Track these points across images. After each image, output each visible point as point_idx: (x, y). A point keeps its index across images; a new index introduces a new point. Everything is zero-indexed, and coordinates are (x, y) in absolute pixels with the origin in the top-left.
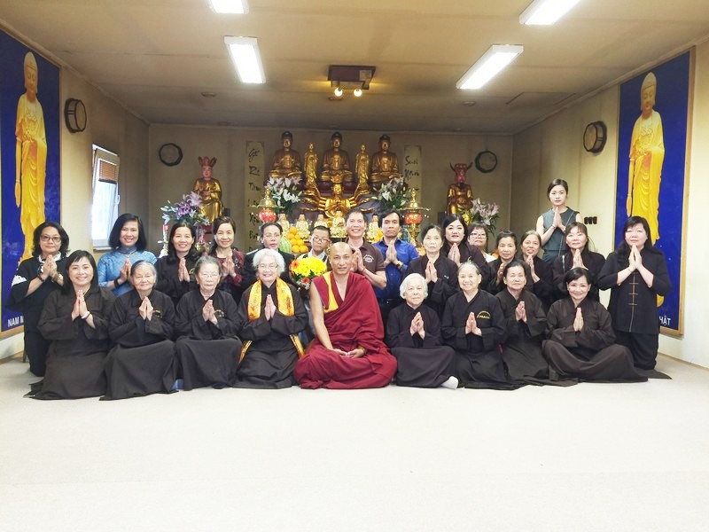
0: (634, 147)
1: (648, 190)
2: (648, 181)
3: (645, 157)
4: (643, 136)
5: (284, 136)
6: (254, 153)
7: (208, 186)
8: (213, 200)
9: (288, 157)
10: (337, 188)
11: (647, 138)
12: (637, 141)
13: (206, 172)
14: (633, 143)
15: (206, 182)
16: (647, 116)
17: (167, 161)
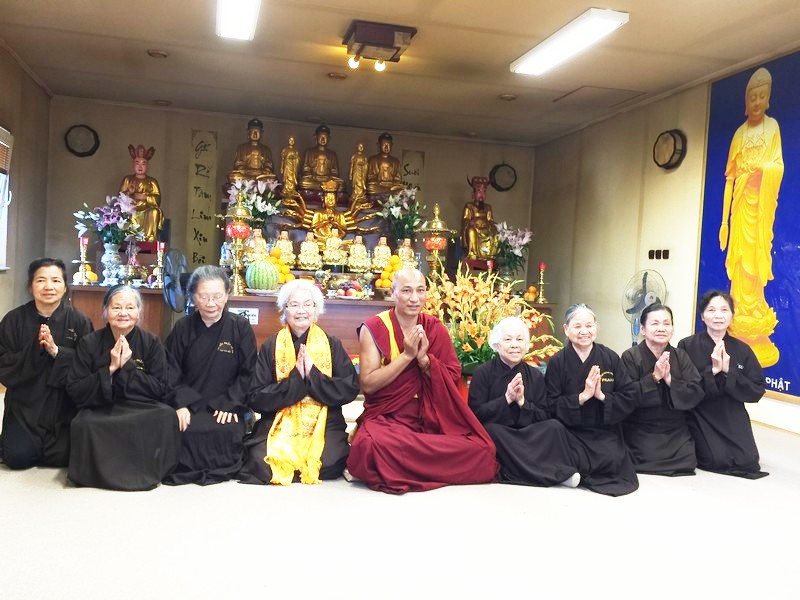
0: (735, 161)
1: (756, 217)
2: (757, 206)
3: (751, 176)
4: (748, 150)
5: (251, 124)
6: (202, 147)
7: (141, 186)
8: (148, 207)
9: (256, 154)
10: (330, 199)
11: (756, 151)
12: (739, 155)
13: (140, 167)
14: (732, 156)
15: (139, 181)
16: (755, 123)
17: (76, 149)
